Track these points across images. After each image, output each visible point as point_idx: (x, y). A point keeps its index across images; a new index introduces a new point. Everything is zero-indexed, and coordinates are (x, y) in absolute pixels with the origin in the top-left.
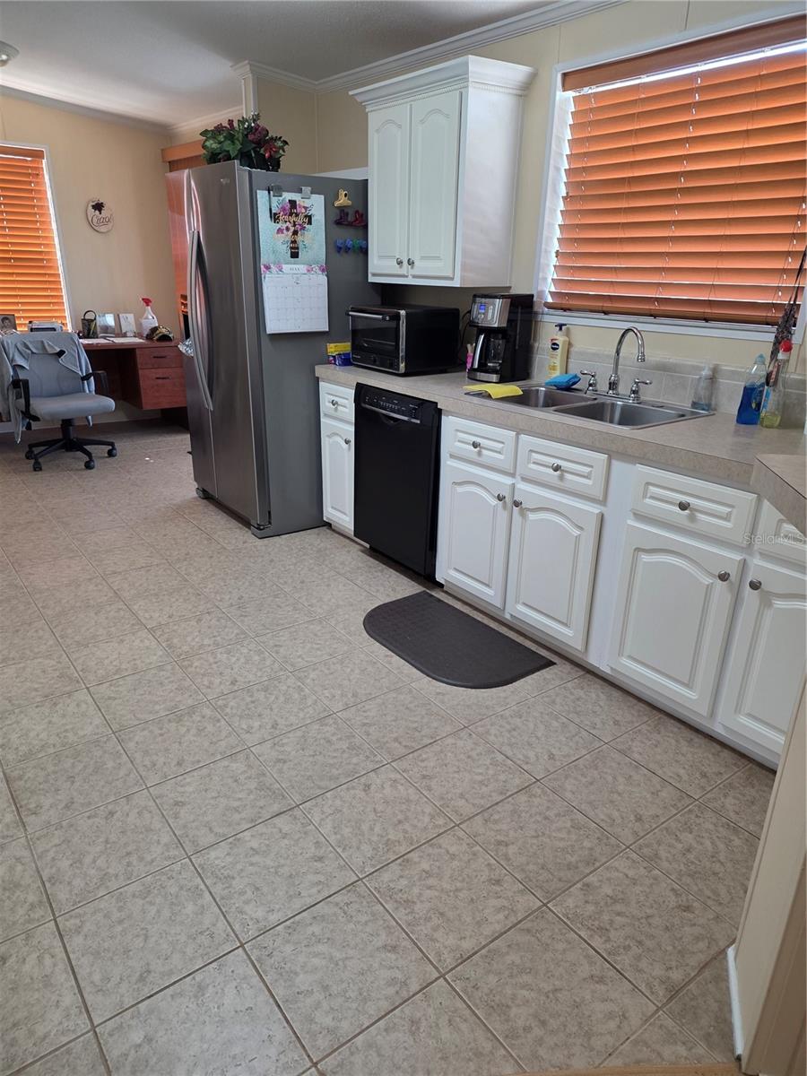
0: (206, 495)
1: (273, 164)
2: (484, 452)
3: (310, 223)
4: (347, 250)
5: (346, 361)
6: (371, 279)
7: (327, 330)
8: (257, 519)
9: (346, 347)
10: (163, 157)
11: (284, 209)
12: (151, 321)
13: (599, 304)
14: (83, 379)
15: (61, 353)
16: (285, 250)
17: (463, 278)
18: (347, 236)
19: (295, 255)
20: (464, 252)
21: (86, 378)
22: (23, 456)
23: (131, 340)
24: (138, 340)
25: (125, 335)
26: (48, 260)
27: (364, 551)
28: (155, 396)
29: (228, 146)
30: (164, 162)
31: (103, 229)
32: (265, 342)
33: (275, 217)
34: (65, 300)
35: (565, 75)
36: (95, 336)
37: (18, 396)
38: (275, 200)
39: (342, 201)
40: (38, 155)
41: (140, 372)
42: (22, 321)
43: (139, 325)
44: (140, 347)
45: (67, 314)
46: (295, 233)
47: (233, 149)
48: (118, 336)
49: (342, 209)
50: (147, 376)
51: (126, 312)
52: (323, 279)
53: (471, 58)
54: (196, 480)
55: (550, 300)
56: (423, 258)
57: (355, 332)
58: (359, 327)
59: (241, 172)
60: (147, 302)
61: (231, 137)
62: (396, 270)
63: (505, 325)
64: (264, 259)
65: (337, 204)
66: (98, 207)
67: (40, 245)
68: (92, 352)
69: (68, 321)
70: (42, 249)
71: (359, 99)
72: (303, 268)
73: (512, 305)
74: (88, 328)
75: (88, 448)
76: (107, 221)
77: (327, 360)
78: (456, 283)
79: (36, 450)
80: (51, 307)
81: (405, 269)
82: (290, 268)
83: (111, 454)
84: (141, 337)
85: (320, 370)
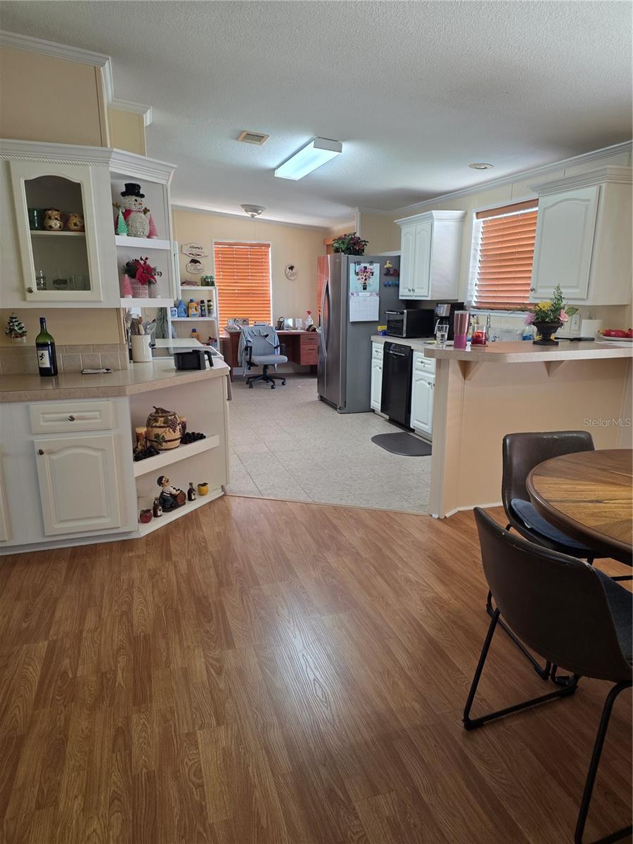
0: (322, 399)
1: (359, 252)
2: (426, 365)
3: (373, 275)
4: (389, 286)
5: (385, 334)
6: (400, 298)
7: (378, 320)
8: (340, 404)
9: (385, 328)
10: (324, 242)
11: (361, 270)
12: (310, 321)
13: (488, 306)
14: (275, 348)
15: (267, 335)
16: (361, 287)
17: (432, 296)
18: (390, 280)
19: (365, 289)
20: (432, 285)
21: (276, 348)
22: (245, 383)
23: (299, 331)
24: (302, 331)
25: (297, 329)
26: (266, 294)
27: (386, 420)
28: (307, 359)
29: (342, 246)
30: (324, 244)
31: (292, 278)
32: (349, 326)
33: (357, 274)
34: (271, 312)
35: (477, 213)
36: (283, 329)
37: (247, 354)
38: (357, 267)
39: (388, 265)
40: (268, 246)
41: (301, 346)
42: (251, 322)
43: (304, 324)
44: (303, 334)
45: (271, 319)
46: (366, 280)
47: (343, 247)
48: (293, 329)
49: (388, 269)
50: (304, 348)
51: (298, 318)
52: (377, 298)
53: (433, 211)
54: (318, 392)
55: (474, 304)
56: (418, 288)
57: (388, 321)
58: (391, 319)
59: (343, 256)
60: (309, 313)
61: (343, 243)
62: (409, 293)
63: (448, 315)
64: (351, 290)
65: (385, 267)
66: (291, 268)
67: (263, 287)
68: (280, 336)
69: (272, 323)
70: (264, 288)
71: (398, 223)
72: (368, 294)
73: (451, 307)
74: (280, 325)
75: (274, 380)
76: (293, 275)
77: (377, 334)
78: (429, 299)
79: (250, 380)
80: (265, 315)
81: (411, 293)
82: (363, 294)
83: (283, 384)
84: (304, 329)
85: (373, 338)
